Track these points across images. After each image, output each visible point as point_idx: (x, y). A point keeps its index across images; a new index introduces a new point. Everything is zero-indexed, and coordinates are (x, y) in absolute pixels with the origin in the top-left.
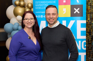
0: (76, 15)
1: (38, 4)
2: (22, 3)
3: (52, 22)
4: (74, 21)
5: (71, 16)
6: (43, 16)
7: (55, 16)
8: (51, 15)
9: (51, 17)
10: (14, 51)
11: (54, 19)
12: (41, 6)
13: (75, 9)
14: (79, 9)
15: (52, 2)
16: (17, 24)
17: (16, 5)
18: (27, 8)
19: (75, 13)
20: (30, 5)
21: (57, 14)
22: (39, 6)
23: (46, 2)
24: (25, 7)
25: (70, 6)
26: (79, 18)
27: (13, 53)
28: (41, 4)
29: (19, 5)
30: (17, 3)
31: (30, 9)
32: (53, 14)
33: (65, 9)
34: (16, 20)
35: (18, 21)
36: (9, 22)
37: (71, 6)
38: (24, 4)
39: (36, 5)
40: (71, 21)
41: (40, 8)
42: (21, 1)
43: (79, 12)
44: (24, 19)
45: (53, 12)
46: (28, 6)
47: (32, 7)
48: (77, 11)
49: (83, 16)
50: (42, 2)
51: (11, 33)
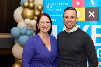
0: (91, 19)
1: (49, 6)
2: (31, 5)
3: (70, 26)
4: (89, 26)
5: (85, 20)
6: (54, 20)
7: (73, 20)
8: (69, 18)
9: (69, 20)
10: (27, 59)
11: (72, 23)
12: (52, 9)
13: (90, 12)
14: (94, 12)
15: (65, 4)
16: (25, 28)
17: (25, 7)
18: (36, 10)
19: (90, 16)
20: (40, 7)
21: (76, 17)
22: (50, 9)
23: (58, 4)
24: (34, 9)
25: (84, 9)
26: (95, 22)
27: (27, 61)
28: (52, 6)
29: (28, 7)
30: (26, 4)
31: (40, 11)
32: (72, 17)
33: (79, 12)
34: (25, 24)
35: (27, 25)
36: (17, 26)
37: (86, 9)
38: (33, 6)
39: (47, 7)
40: (85, 25)
41: (51, 11)
42: (30, 2)
43: (94, 16)
44: (38, 23)
45: (72, 15)
46: (38, 9)
47: (42, 9)
48: (92, 14)
49: (98, 21)
50: (53, 4)
51: (18, 38)
